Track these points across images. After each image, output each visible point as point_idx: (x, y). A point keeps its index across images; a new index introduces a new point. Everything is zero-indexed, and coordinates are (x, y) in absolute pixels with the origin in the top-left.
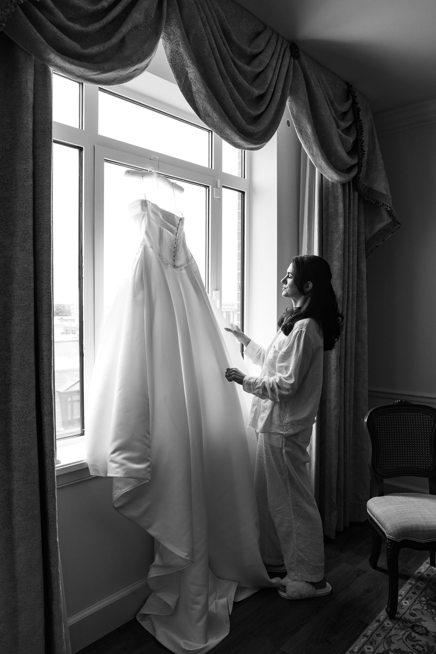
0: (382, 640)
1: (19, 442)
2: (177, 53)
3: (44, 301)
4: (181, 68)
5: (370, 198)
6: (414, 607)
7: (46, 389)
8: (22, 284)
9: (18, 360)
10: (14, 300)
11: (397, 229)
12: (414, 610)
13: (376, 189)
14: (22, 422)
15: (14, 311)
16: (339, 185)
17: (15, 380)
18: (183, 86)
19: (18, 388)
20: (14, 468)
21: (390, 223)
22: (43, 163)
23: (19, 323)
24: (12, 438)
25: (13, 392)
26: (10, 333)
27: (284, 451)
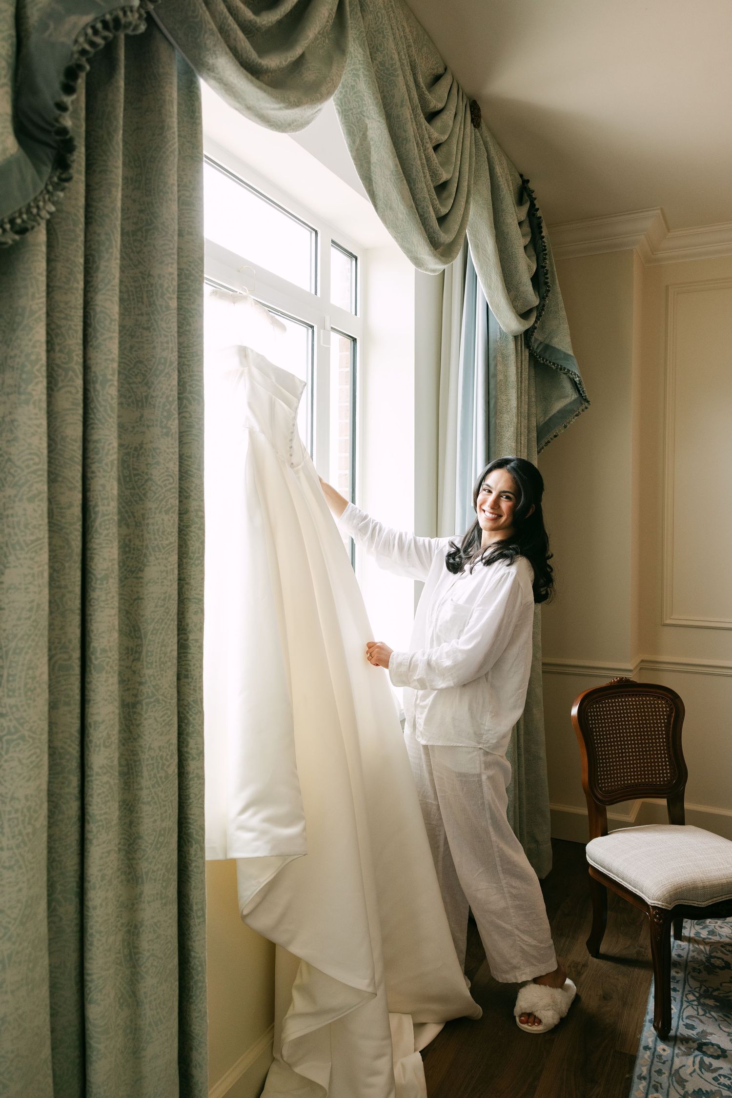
0: (669, 1080)
1: (155, 821)
2: (353, 89)
3: (192, 534)
4: (357, 118)
5: (547, 361)
6: (685, 1014)
7: (193, 707)
8: (165, 500)
9: (157, 653)
10: (149, 533)
11: (583, 411)
12: (687, 1018)
13: (557, 346)
14: (161, 778)
15: (148, 555)
16: (511, 339)
17: (151, 695)
18: (357, 150)
19: (154, 710)
20: (144, 877)
21: (574, 400)
22: (190, 266)
23: (158, 579)
24: (141, 813)
25: (146, 719)
26: (139, 598)
27: (484, 777)
